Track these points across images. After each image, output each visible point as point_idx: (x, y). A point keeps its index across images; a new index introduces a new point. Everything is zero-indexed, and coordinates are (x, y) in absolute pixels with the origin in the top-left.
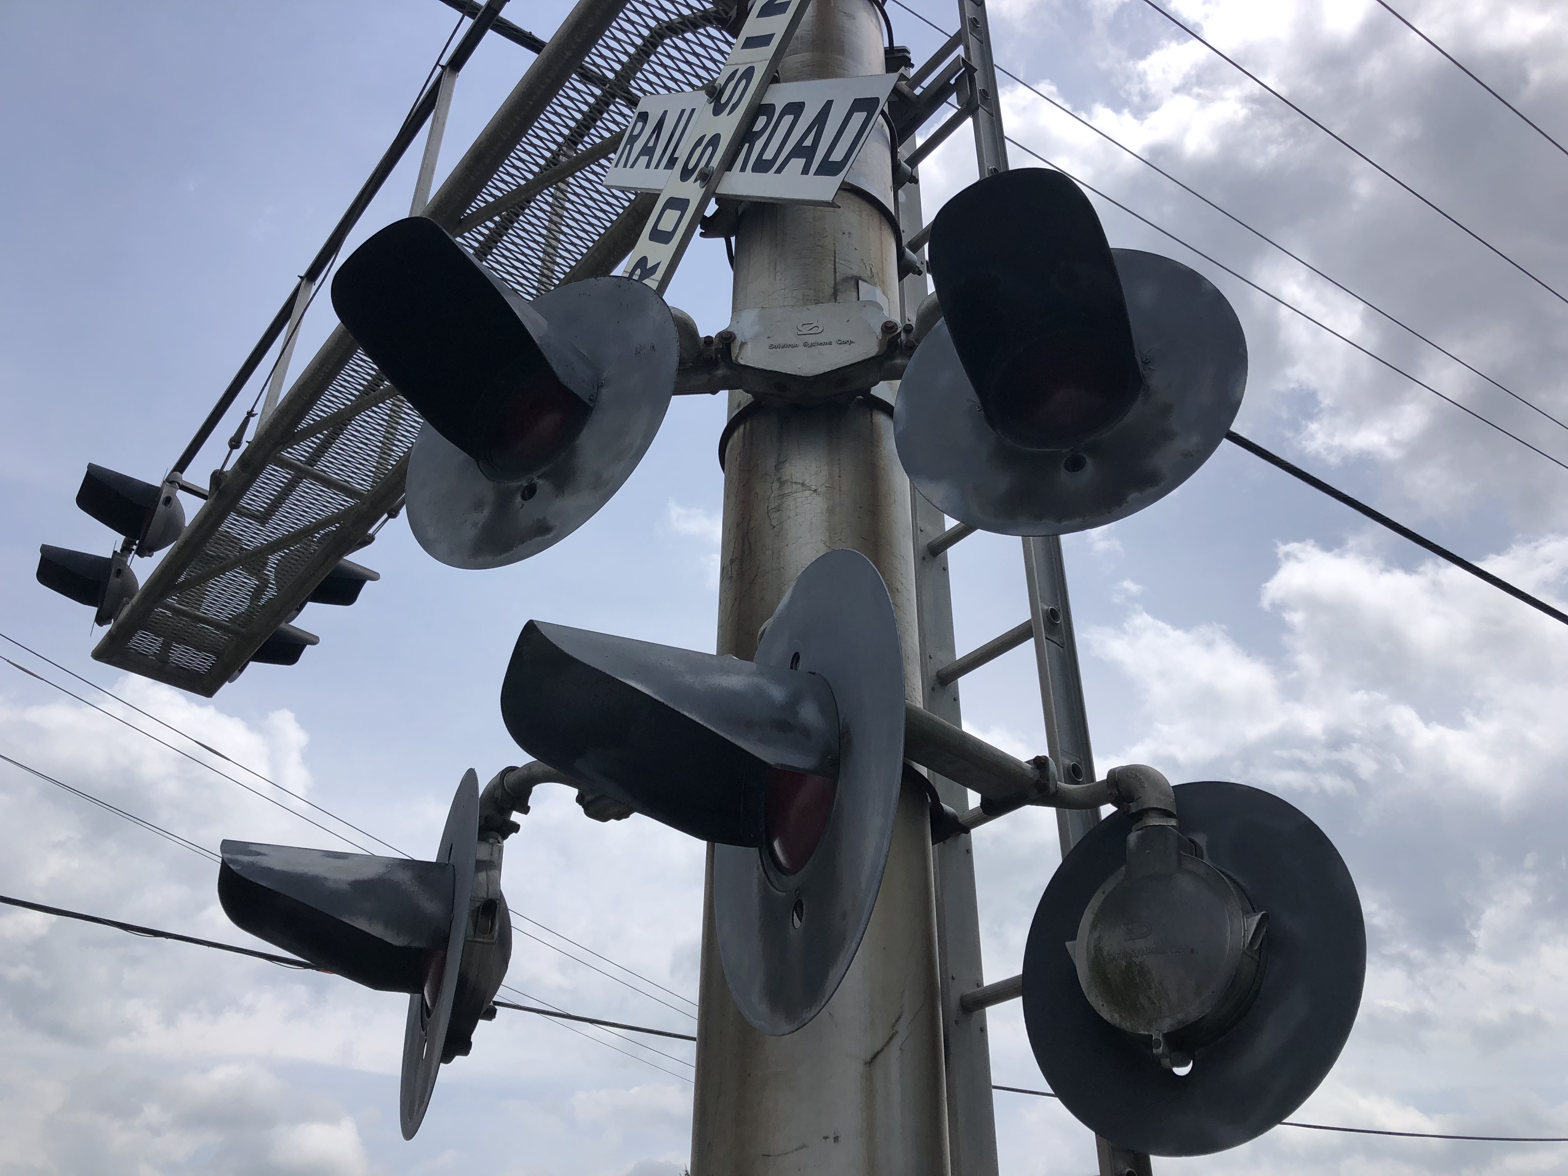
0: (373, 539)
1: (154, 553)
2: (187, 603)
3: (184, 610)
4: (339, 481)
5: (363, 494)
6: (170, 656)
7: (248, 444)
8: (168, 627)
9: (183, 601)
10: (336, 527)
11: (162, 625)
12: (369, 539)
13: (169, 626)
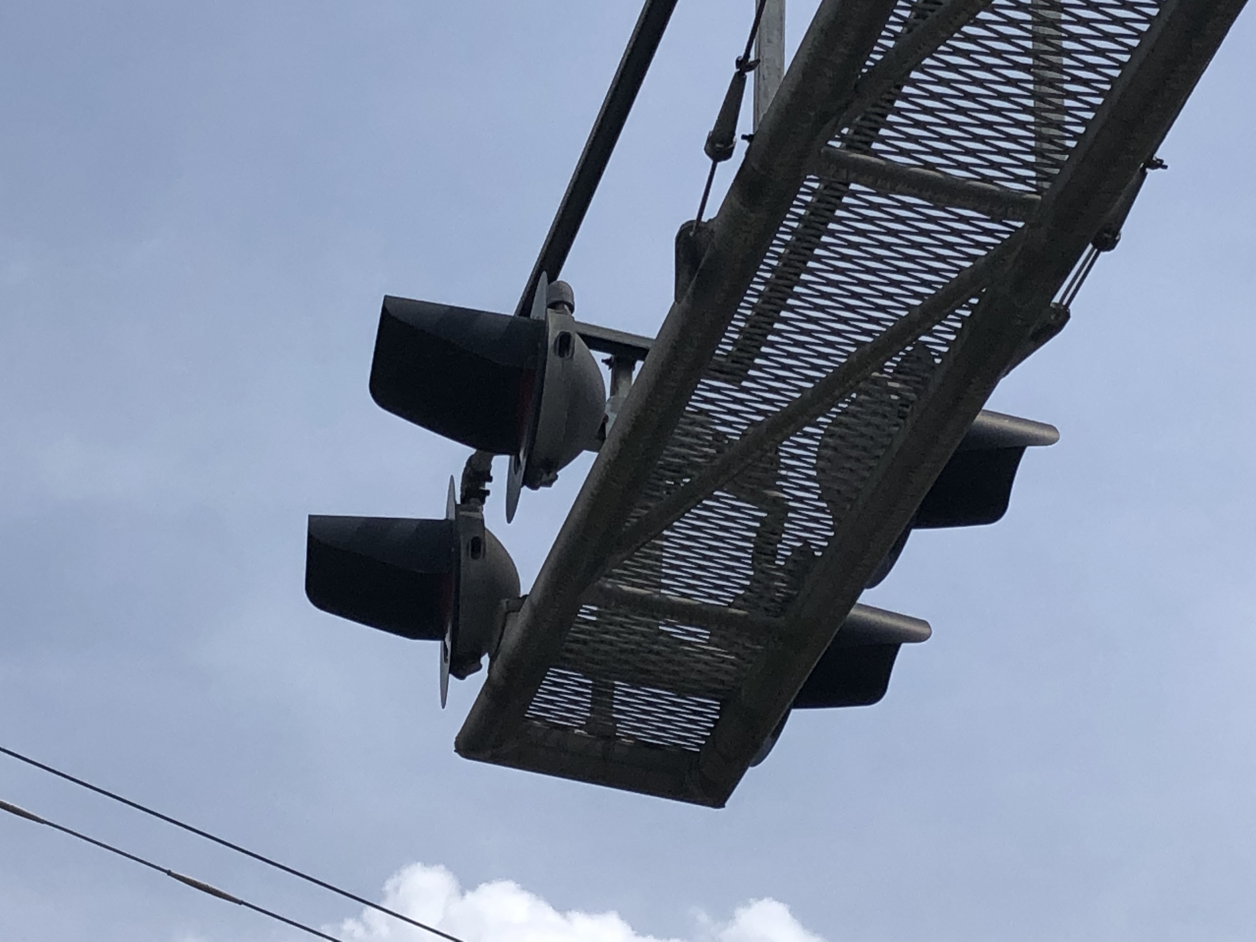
0: (1068, 316)
1: (558, 473)
2: (646, 577)
3: (643, 597)
4: (971, 183)
5: (1033, 201)
6: (619, 721)
7: (746, 144)
8: (608, 648)
9: (639, 576)
10: (971, 307)
11: (597, 645)
12: (1056, 318)
13: (611, 643)
